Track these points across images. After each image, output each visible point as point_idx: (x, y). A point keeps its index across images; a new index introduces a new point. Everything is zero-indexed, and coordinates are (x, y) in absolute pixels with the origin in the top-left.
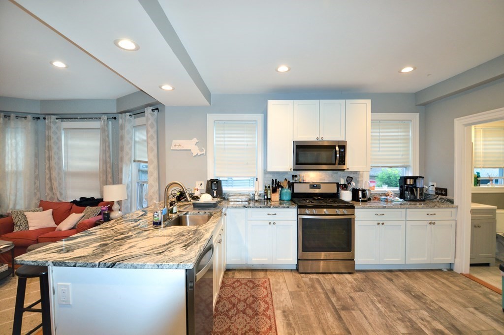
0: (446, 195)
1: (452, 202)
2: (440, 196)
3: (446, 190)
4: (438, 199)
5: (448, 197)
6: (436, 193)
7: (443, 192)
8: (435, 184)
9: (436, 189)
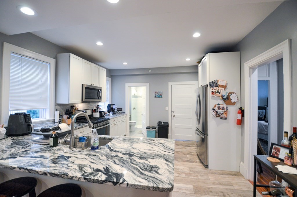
0: (122, 110)
1: (125, 113)
2: (120, 111)
3: (122, 109)
4: (119, 112)
5: (123, 111)
6: (118, 110)
7: (121, 110)
8: (117, 107)
9: (118, 109)
